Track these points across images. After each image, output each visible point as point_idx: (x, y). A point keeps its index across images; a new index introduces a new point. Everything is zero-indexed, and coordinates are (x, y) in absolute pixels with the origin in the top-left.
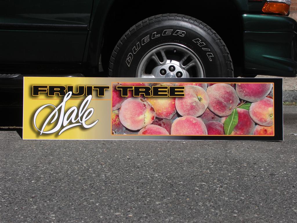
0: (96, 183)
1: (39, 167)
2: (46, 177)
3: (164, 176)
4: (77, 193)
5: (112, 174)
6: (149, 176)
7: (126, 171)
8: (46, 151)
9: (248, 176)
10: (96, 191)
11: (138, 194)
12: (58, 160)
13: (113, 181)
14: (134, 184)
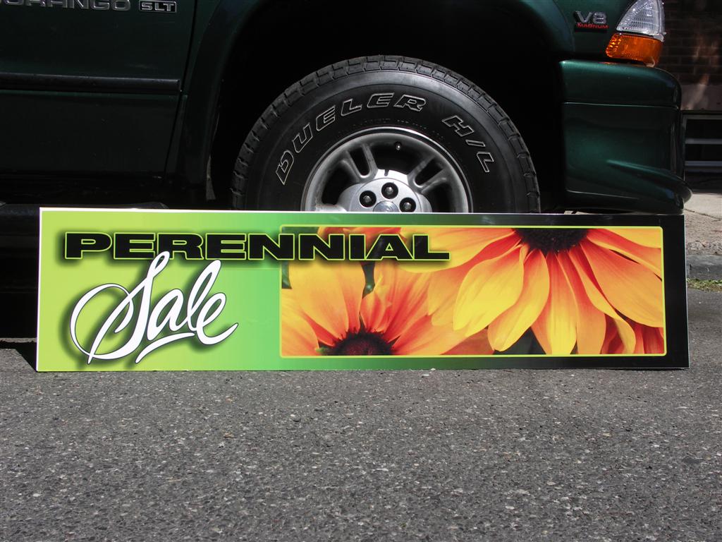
0: (219, 497)
1: (52, 448)
2: (75, 478)
3: (404, 470)
4: (170, 531)
5: (260, 467)
6: (364, 473)
7: (297, 456)
8: (72, 401)
9: (629, 465)
10: (224, 523)
11: (350, 531)
12: (106, 428)
13: (269, 490)
14: (329, 498)
